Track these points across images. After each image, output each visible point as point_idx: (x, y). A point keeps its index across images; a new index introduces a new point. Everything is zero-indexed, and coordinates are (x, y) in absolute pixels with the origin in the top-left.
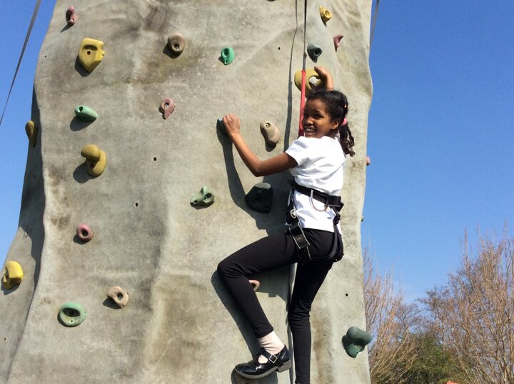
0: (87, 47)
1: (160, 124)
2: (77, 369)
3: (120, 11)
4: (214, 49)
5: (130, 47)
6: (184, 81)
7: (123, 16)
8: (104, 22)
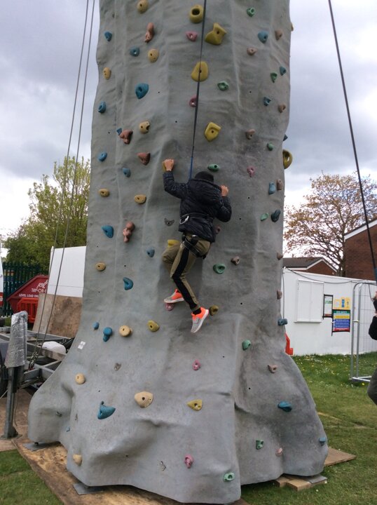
0: (212, 128)
1: (249, 180)
2: (225, 292)
3: (225, 109)
4: (263, 138)
5: (231, 131)
6: (254, 156)
7: (226, 112)
8: (218, 113)
